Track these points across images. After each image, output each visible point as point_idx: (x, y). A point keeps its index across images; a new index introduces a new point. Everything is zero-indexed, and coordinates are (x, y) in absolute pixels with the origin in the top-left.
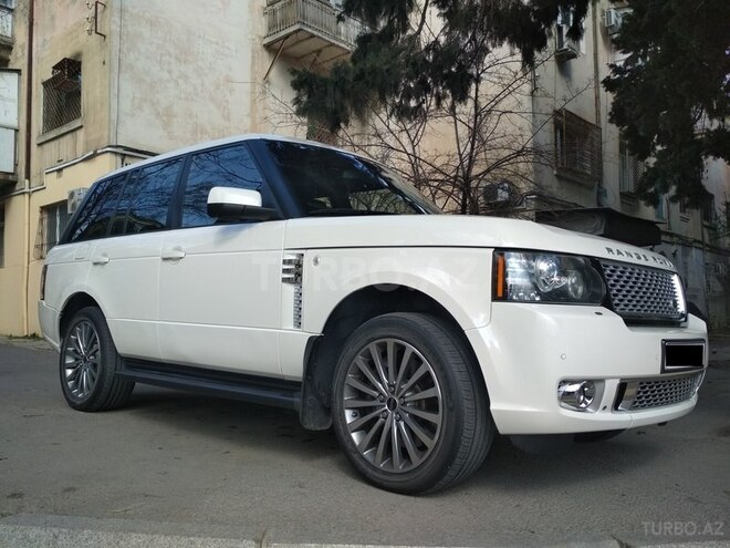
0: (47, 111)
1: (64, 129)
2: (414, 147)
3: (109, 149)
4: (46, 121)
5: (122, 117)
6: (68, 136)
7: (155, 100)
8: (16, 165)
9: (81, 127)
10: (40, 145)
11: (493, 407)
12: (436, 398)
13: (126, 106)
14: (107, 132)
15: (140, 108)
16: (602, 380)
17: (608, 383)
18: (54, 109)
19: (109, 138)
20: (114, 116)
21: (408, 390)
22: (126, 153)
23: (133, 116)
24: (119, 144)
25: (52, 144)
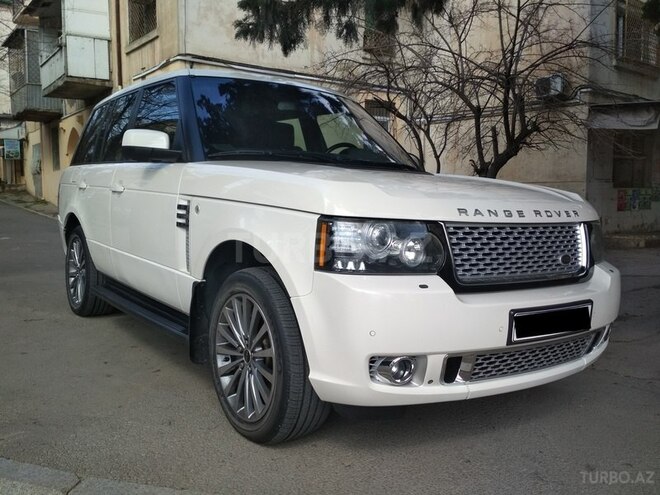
0: (132, 23)
1: (144, 40)
2: (460, 43)
3: (179, 58)
4: (131, 32)
5: (189, 27)
6: (149, 46)
7: (219, 9)
8: (111, 73)
9: (157, 37)
10: (128, 54)
11: (313, 376)
12: (271, 359)
13: (193, 15)
14: (176, 42)
15: (206, 17)
16: (424, 357)
17: (430, 359)
18: (137, 21)
19: (179, 47)
20: (182, 27)
21: (257, 345)
22: (195, 60)
23: (199, 24)
24: (188, 52)
25: (137, 53)
